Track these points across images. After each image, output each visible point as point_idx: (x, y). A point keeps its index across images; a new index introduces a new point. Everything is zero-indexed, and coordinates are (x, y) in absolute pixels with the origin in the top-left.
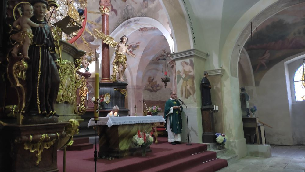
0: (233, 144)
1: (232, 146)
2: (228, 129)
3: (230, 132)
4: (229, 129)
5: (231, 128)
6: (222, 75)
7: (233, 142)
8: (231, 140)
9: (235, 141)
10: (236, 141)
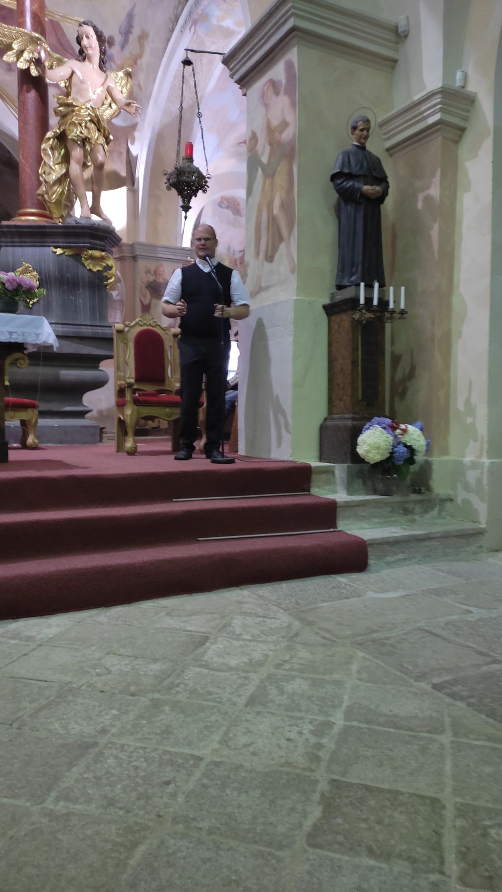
0: (471, 476)
1: (467, 487)
2: (461, 406)
3: (469, 420)
4: (468, 402)
5: (473, 400)
6: (463, 130)
7: (475, 465)
8: (468, 459)
9: (482, 460)
10: (486, 461)
